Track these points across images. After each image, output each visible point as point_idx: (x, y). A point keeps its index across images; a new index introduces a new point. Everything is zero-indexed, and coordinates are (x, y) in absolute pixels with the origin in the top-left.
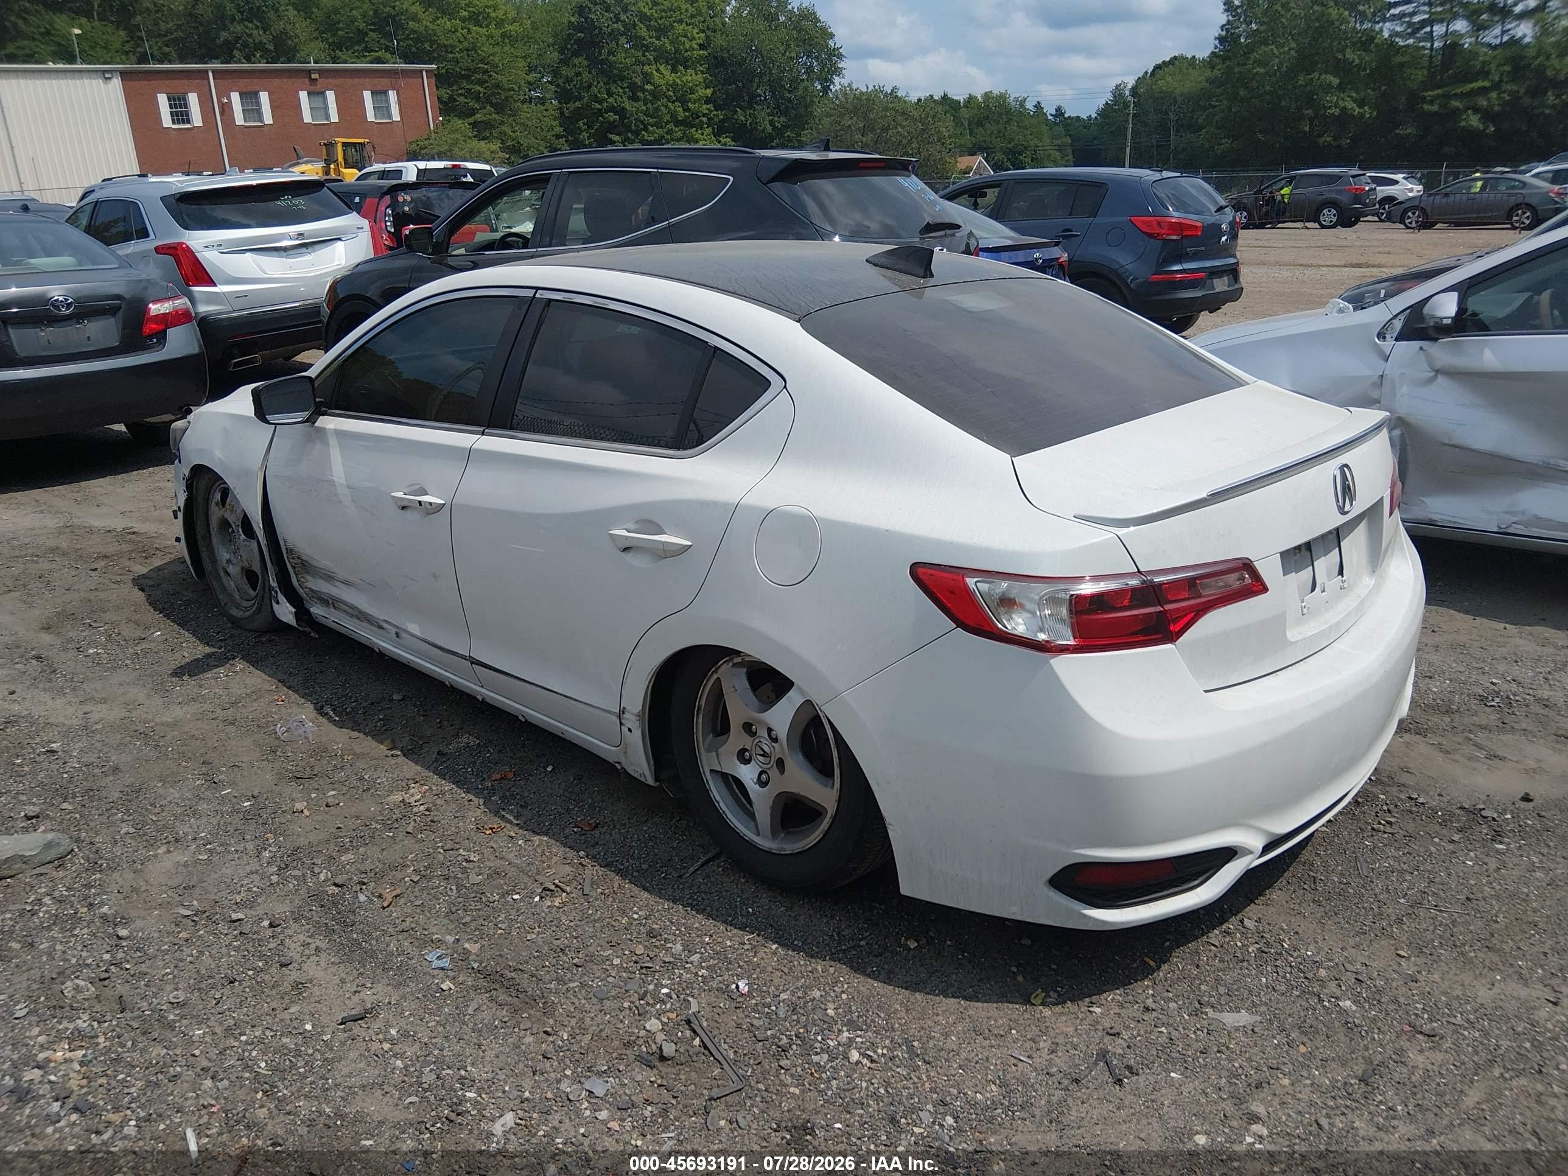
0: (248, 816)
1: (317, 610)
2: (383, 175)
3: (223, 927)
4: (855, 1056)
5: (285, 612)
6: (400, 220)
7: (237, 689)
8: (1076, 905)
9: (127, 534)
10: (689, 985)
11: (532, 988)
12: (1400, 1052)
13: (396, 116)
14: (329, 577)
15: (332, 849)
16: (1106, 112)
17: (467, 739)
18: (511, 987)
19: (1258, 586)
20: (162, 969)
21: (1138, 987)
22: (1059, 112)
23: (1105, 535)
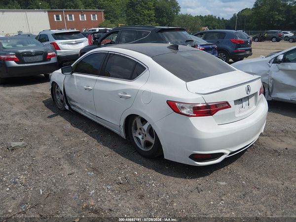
0: (57, 141)
1: (72, 107)
2: (93, 30)
3: (51, 159)
4: (153, 185)
5: (67, 107)
6: (95, 39)
7: (58, 120)
8: (194, 161)
9: (43, 93)
10: (127, 172)
11: (100, 171)
12: (252, 191)
13: (97, 19)
14: (74, 101)
15: (70, 147)
16: (232, 19)
17: (96, 130)
18: (97, 170)
19: (229, 106)
20: (39, 165)
21: (206, 177)
22: (223, 19)
23: (200, 96)
